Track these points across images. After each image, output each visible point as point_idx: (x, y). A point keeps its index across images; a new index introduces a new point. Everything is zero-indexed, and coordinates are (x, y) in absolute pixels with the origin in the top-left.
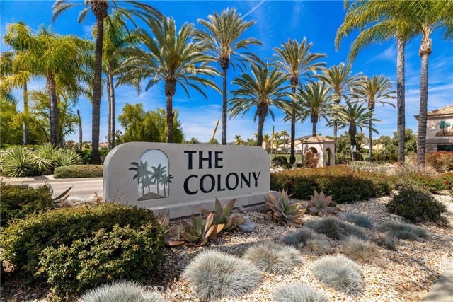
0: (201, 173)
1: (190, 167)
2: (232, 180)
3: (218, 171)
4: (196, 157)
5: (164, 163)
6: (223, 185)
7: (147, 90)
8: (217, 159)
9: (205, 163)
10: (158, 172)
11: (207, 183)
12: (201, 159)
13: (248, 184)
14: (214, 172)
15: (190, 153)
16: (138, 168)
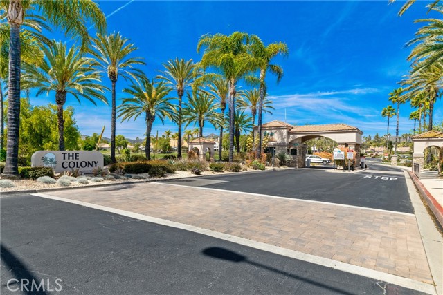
0: (69, 161)
1: (64, 159)
2: (83, 164)
3: (77, 160)
4: (67, 156)
5: (54, 157)
6: (79, 165)
7: (37, 95)
8: (76, 156)
9: (71, 158)
10: (52, 160)
11: (72, 165)
12: (69, 156)
13: (92, 166)
14: (75, 161)
15: (64, 154)
16: (44, 159)
